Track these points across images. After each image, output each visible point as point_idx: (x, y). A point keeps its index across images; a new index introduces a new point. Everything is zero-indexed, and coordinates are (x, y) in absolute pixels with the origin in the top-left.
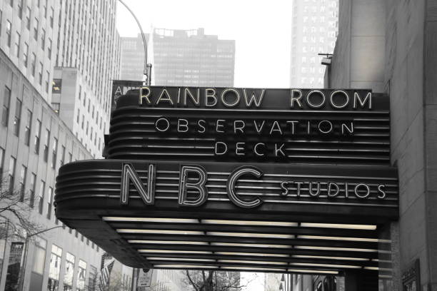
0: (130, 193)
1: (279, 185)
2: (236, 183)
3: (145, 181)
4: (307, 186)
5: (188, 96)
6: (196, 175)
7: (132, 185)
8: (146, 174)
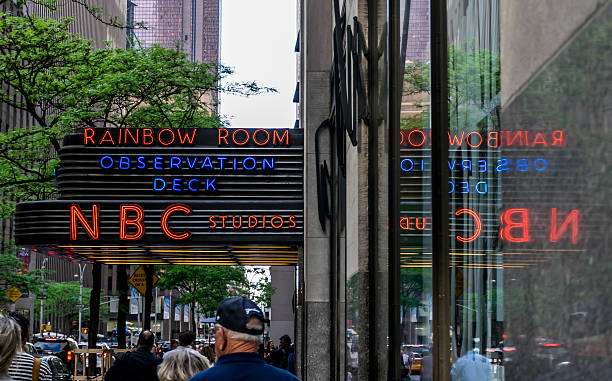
0: (78, 230)
1: (207, 219)
2: (169, 219)
3: (91, 219)
4: (231, 219)
5: (128, 136)
6: (135, 213)
7: (79, 223)
8: (91, 213)
